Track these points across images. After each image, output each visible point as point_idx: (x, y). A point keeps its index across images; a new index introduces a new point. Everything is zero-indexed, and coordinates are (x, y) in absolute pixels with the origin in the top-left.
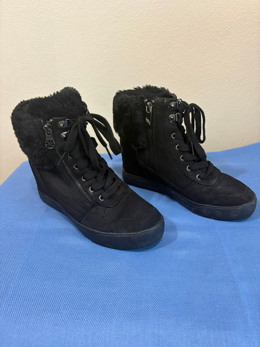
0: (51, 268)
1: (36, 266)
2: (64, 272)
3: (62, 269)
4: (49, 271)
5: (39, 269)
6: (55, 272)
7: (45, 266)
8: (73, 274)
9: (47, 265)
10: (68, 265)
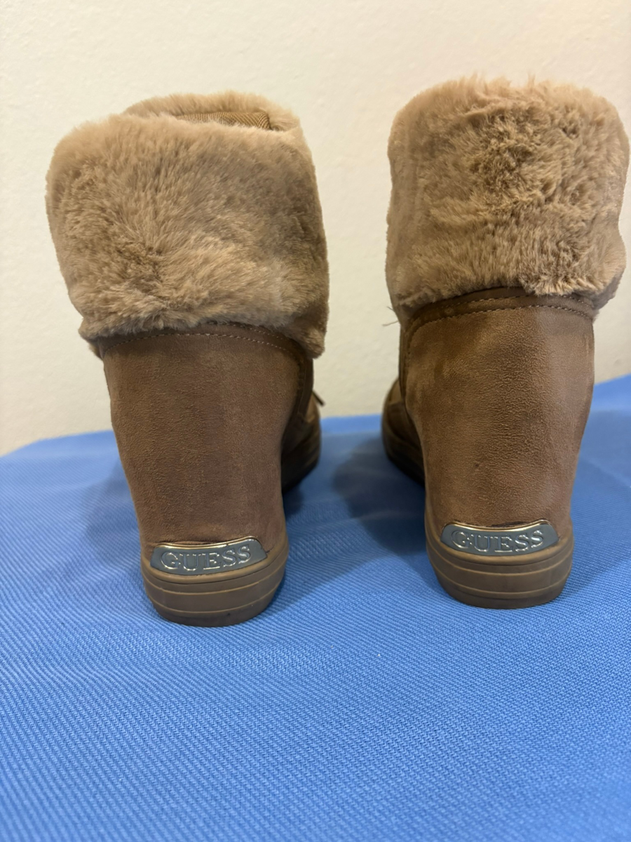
0: (117, 802)
1: (39, 798)
2: (189, 810)
3: (172, 796)
4: (108, 817)
5: (57, 812)
6: (141, 815)
7: (87, 794)
8: (232, 812)
9: (94, 790)
10: (200, 772)
